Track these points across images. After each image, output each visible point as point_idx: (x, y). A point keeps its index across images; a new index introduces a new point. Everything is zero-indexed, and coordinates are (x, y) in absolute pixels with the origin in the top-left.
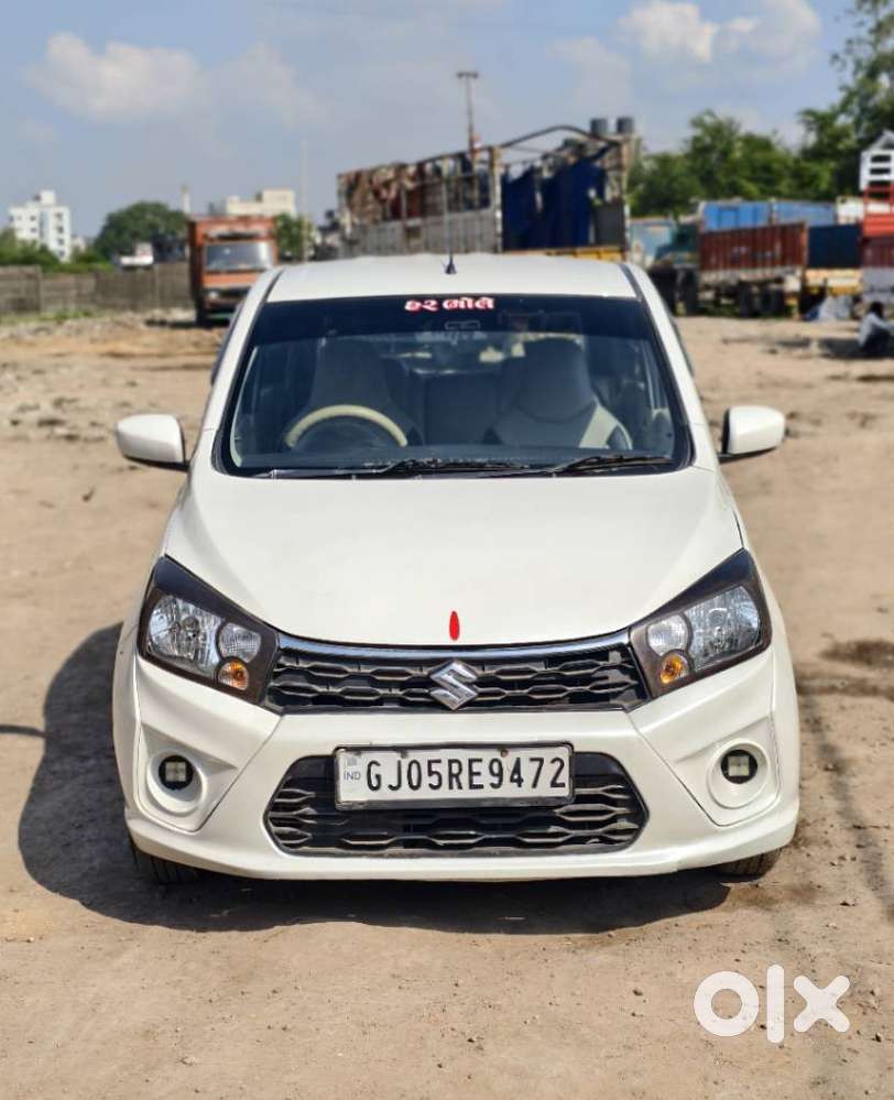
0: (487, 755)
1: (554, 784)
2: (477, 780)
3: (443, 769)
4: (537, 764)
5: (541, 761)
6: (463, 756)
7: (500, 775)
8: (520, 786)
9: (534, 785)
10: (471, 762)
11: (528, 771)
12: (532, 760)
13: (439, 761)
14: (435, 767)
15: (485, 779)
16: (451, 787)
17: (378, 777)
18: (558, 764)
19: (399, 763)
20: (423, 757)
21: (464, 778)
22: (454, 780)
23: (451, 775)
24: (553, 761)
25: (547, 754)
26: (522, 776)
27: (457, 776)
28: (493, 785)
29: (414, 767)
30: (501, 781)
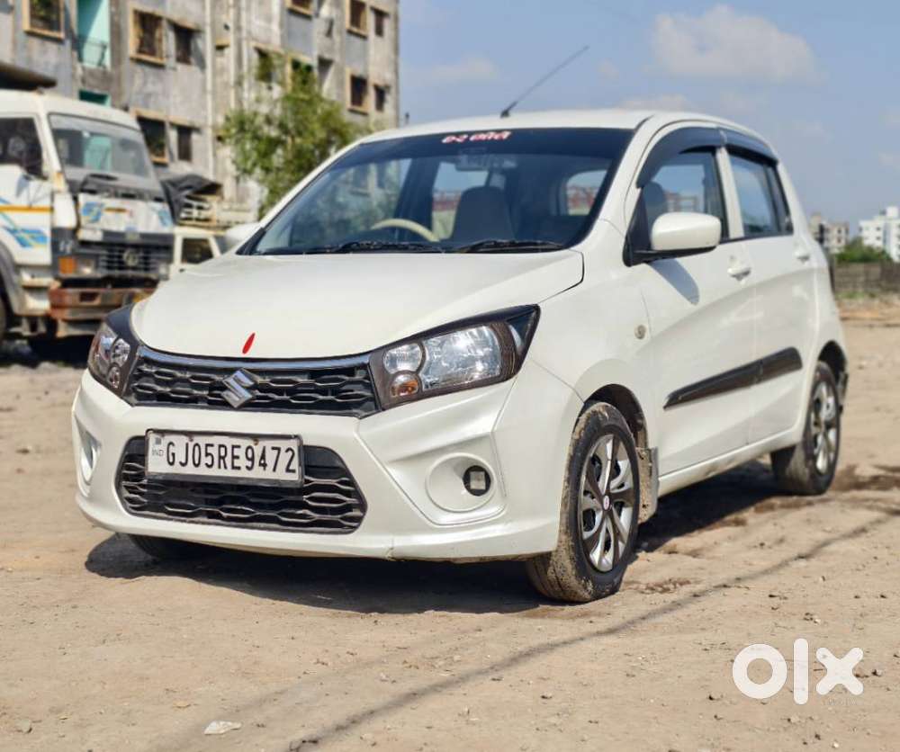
0: (245, 443)
1: (288, 470)
4: (276, 452)
6: (229, 442)
7: (252, 460)
8: (265, 469)
9: (274, 470)
12: (273, 448)
13: (212, 445)
14: (210, 450)
15: (242, 462)
16: (219, 467)
17: (173, 454)
18: (290, 453)
19: (187, 445)
20: (202, 441)
21: (228, 459)
22: (222, 461)
24: (287, 451)
25: (283, 444)
26: (267, 462)
27: (223, 458)
29: (197, 448)
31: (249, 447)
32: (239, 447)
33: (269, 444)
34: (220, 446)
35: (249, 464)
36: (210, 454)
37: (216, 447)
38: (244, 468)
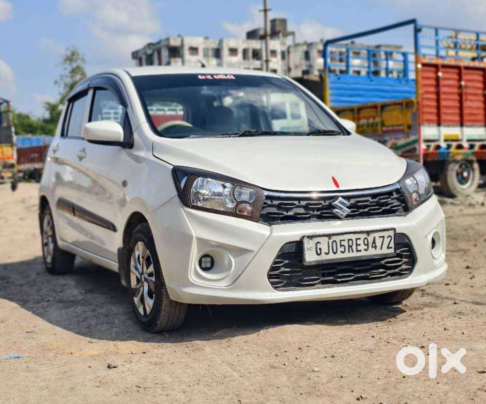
0: (363, 236)
1: (388, 248)
2: (359, 248)
3: (345, 243)
4: (382, 239)
5: (383, 237)
7: (367, 245)
8: (376, 249)
9: (381, 249)
10: (357, 239)
11: (379, 242)
12: (380, 237)
13: (344, 240)
14: (343, 243)
15: (362, 247)
16: (349, 252)
17: (320, 249)
18: (390, 238)
20: (337, 239)
21: (354, 247)
23: (349, 246)
24: (388, 237)
27: (351, 246)
28: (365, 250)
30: (368, 248)
31: (366, 238)
32: (359, 239)
33: (377, 235)
34: (349, 240)
35: (366, 247)
36: (343, 245)
37: (347, 241)
38: (363, 251)
